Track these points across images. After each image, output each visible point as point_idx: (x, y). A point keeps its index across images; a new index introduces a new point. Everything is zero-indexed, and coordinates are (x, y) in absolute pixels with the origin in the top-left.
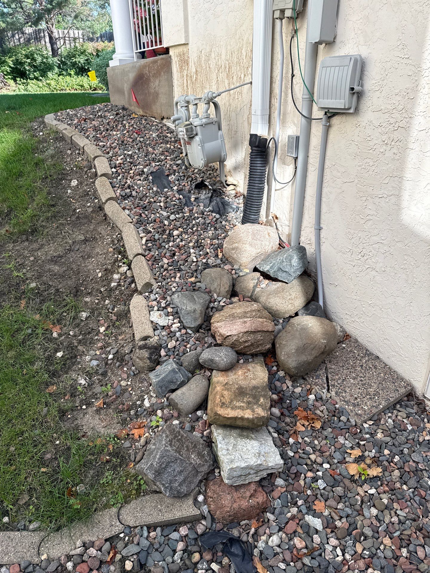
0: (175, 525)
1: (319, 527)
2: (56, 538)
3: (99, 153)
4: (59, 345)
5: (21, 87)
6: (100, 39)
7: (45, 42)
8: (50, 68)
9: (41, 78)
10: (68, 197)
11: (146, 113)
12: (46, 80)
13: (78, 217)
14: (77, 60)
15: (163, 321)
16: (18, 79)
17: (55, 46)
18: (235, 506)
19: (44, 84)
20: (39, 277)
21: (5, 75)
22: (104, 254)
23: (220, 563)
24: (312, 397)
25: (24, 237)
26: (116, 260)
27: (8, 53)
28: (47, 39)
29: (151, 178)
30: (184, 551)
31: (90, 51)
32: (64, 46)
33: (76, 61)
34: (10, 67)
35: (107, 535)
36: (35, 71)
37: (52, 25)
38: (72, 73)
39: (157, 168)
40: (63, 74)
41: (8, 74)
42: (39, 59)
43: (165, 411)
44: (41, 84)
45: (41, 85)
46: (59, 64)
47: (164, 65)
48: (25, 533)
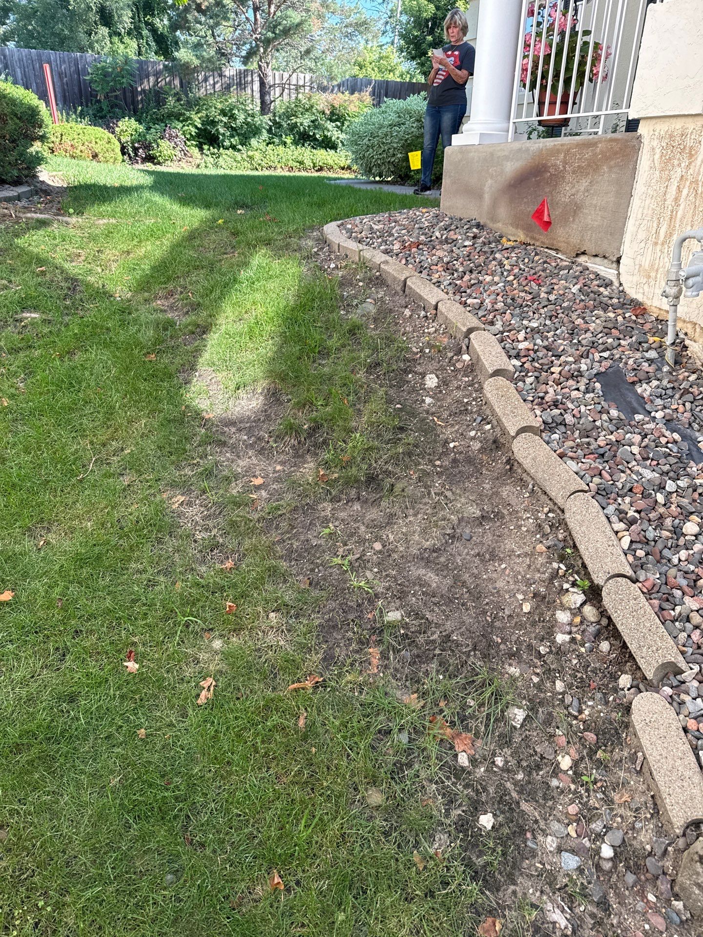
3: (474, 322)
4: (478, 792)
5: (210, 159)
6: (336, 89)
7: (252, 91)
8: (255, 131)
9: (240, 147)
10: (427, 412)
11: (533, 238)
12: (248, 150)
13: (455, 461)
14: (298, 120)
16: (206, 147)
17: (267, 97)
19: (244, 156)
20: (402, 595)
21: (188, 139)
22: (526, 555)
25: (353, 493)
26: (555, 575)
27: (196, 106)
28: (256, 86)
29: (598, 385)
31: (320, 108)
32: (280, 98)
33: (296, 123)
34: (196, 127)
36: (232, 136)
37: (268, 64)
38: (289, 141)
39: (608, 363)
40: (273, 143)
41: (192, 138)
42: (241, 117)
44: (238, 156)
45: (239, 158)
46: (271, 126)
47: (616, 153)
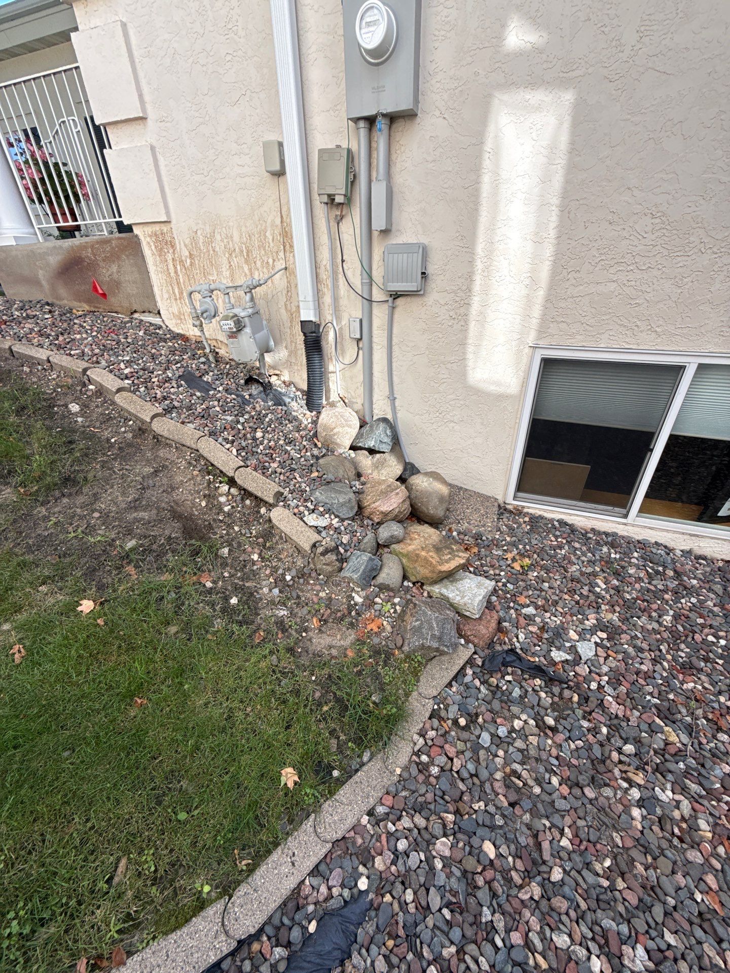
0: (461, 672)
1: (534, 612)
2: (391, 750)
3: (84, 364)
4: (224, 593)
10: (83, 427)
11: (96, 307)
13: (120, 448)
15: (322, 522)
18: (490, 630)
20: (129, 532)
22: (190, 480)
23: (508, 674)
24: (455, 534)
25: (57, 494)
26: (209, 482)
29: (183, 382)
30: (481, 683)
35: (427, 715)
39: (182, 370)
43: (382, 596)
47: (126, 247)
48: (365, 768)
